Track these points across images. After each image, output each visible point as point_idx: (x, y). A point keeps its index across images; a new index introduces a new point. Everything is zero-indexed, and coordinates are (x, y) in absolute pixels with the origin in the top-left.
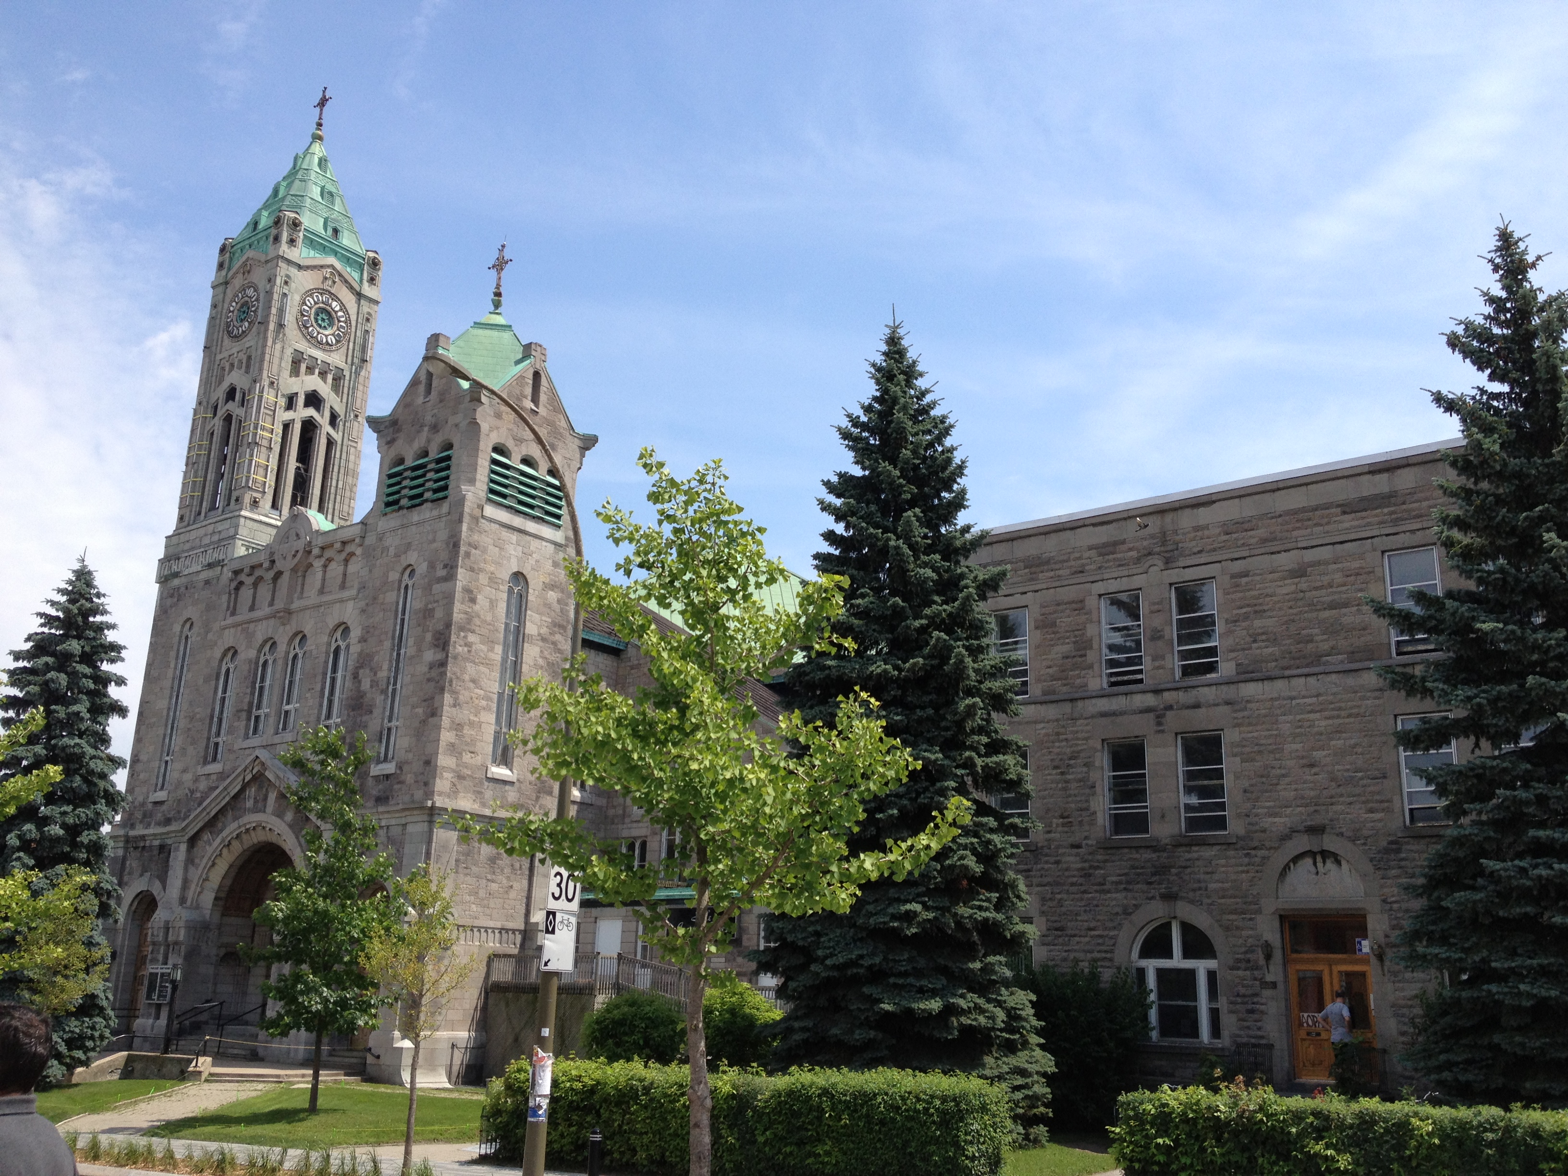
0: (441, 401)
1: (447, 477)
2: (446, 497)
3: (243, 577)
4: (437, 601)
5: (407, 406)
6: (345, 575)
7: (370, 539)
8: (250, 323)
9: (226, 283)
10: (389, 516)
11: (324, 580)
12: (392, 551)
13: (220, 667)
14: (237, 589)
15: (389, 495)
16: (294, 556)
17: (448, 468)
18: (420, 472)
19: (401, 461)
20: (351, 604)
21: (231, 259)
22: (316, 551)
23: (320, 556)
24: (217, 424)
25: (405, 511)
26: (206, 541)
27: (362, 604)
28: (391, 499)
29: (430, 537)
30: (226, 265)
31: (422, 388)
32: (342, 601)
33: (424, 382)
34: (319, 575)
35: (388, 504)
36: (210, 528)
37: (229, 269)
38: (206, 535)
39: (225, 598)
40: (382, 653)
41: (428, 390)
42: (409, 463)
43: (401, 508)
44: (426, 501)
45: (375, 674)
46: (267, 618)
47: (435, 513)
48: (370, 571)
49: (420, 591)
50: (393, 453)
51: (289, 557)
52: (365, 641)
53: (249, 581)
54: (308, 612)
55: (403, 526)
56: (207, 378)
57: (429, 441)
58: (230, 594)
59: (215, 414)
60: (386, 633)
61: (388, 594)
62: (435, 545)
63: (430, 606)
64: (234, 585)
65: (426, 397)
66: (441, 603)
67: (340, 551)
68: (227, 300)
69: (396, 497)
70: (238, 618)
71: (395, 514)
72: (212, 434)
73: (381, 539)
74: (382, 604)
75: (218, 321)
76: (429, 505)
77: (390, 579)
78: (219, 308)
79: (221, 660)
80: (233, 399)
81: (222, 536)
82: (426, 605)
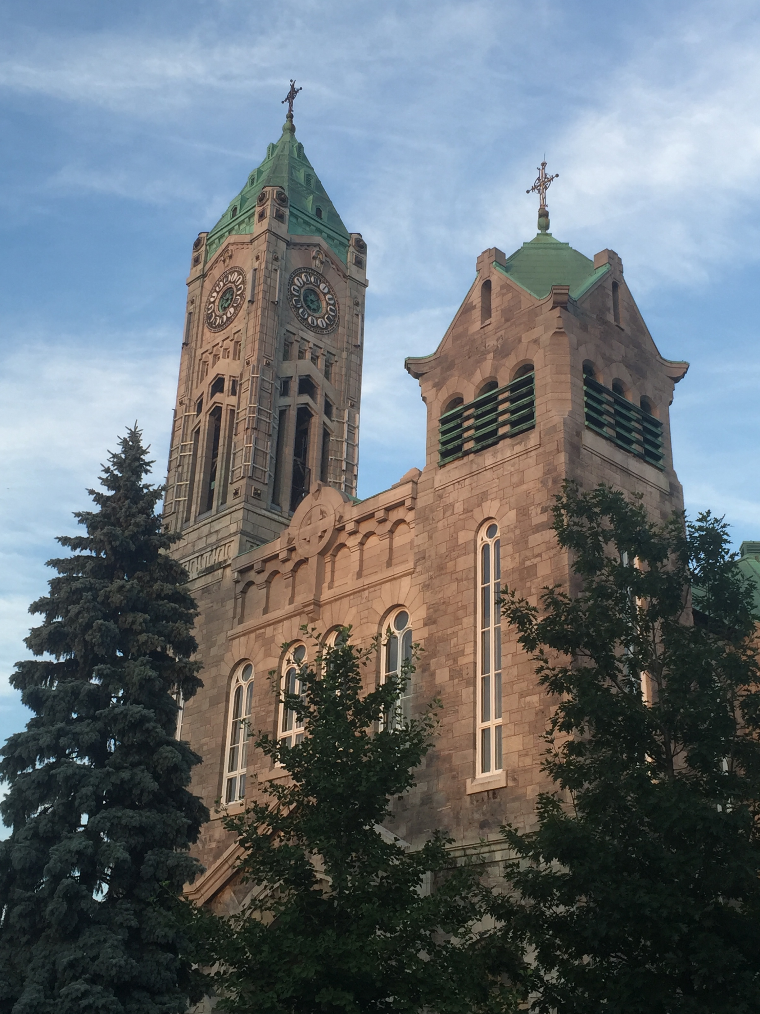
0: (507, 320)
1: (531, 404)
2: (533, 427)
3: (252, 576)
4: (540, 555)
5: (456, 338)
6: (391, 549)
7: (424, 500)
8: (235, 308)
9: (204, 276)
10: (448, 467)
11: (361, 561)
12: (459, 508)
13: (229, 685)
14: (244, 592)
15: (444, 444)
16: (321, 537)
17: (531, 392)
18: (488, 407)
19: (458, 400)
20: (406, 581)
21: (207, 252)
22: (350, 527)
23: (353, 533)
24: (204, 420)
25: (472, 456)
26: (201, 544)
27: (423, 578)
28: (450, 446)
29: (515, 479)
30: (202, 259)
31: (477, 314)
32: (393, 579)
33: (479, 305)
34: (356, 556)
35: (444, 454)
36: (205, 530)
37: (206, 262)
38: (200, 538)
39: (230, 604)
40: (461, 633)
41: (487, 312)
42: (469, 399)
43: (467, 453)
44: (504, 437)
45: (455, 661)
46: (289, 617)
47: (518, 449)
48: (430, 538)
49: (509, 548)
50: (444, 395)
51: (315, 540)
52: (434, 622)
53: (261, 579)
54: (346, 601)
55: (472, 474)
56: (188, 376)
57: (496, 369)
58: (236, 599)
59: (199, 410)
60: (465, 607)
61: (461, 560)
62: (524, 487)
63: (528, 563)
64: (240, 587)
65: (483, 320)
66: (545, 556)
67: (382, 521)
68: (206, 293)
69: (456, 443)
70: (249, 623)
71: (457, 463)
72: (198, 432)
73: (441, 497)
74: (452, 573)
75: (196, 316)
76: (508, 441)
77: (461, 541)
78: (197, 302)
79: (230, 677)
80: (222, 391)
81: (221, 535)
82: (523, 562)
